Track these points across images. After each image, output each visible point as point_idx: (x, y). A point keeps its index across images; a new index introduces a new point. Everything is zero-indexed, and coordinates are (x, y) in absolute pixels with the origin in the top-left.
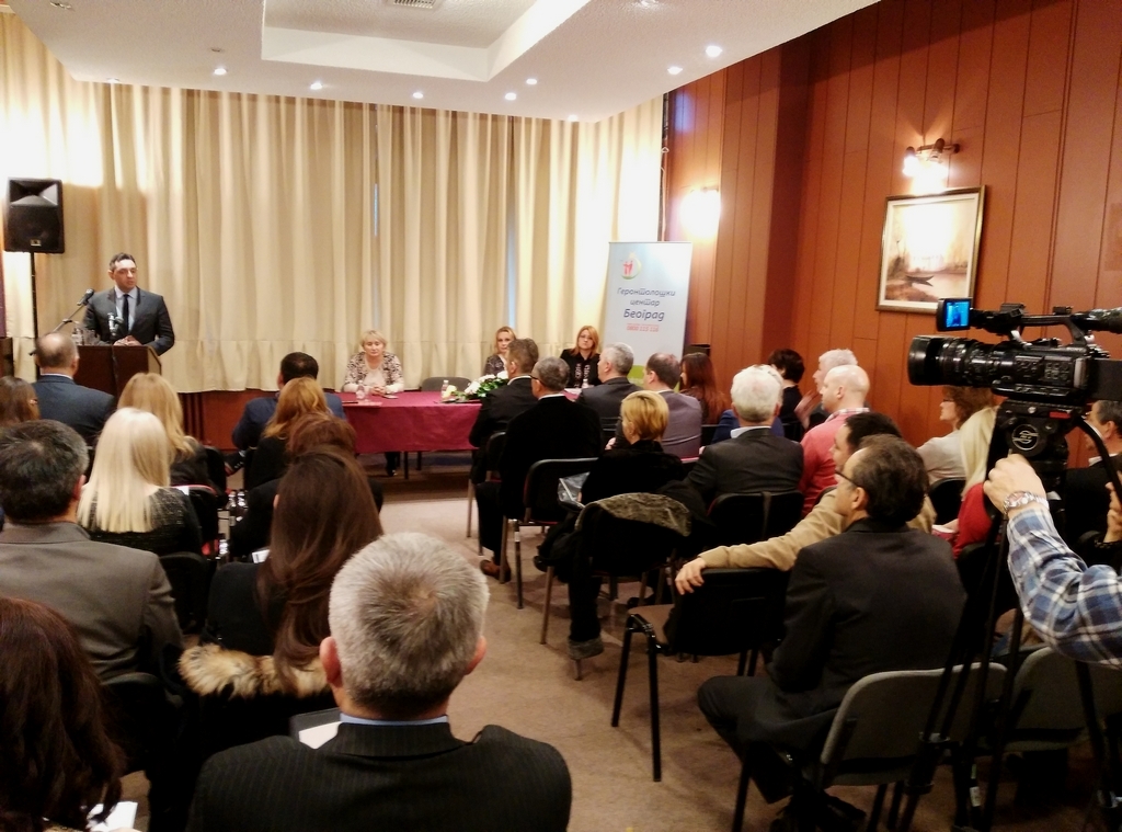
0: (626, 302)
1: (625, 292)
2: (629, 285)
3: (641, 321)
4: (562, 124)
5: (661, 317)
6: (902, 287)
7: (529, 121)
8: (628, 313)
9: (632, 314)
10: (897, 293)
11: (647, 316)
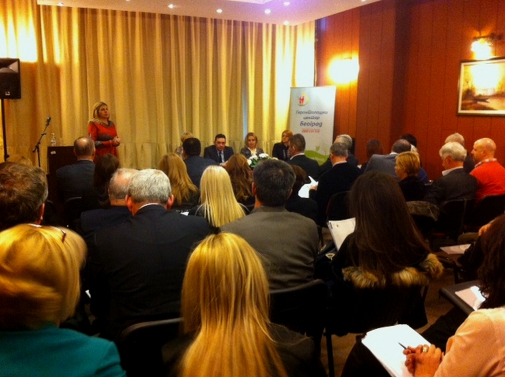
0: (301, 118)
1: (300, 113)
2: (302, 109)
3: (310, 127)
4: (267, 25)
5: (320, 125)
6: (471, 104)
7: (252, 23)
8: (302, 124)
9: (304, 124)
10: (469, 106)
11: (312, 124)
